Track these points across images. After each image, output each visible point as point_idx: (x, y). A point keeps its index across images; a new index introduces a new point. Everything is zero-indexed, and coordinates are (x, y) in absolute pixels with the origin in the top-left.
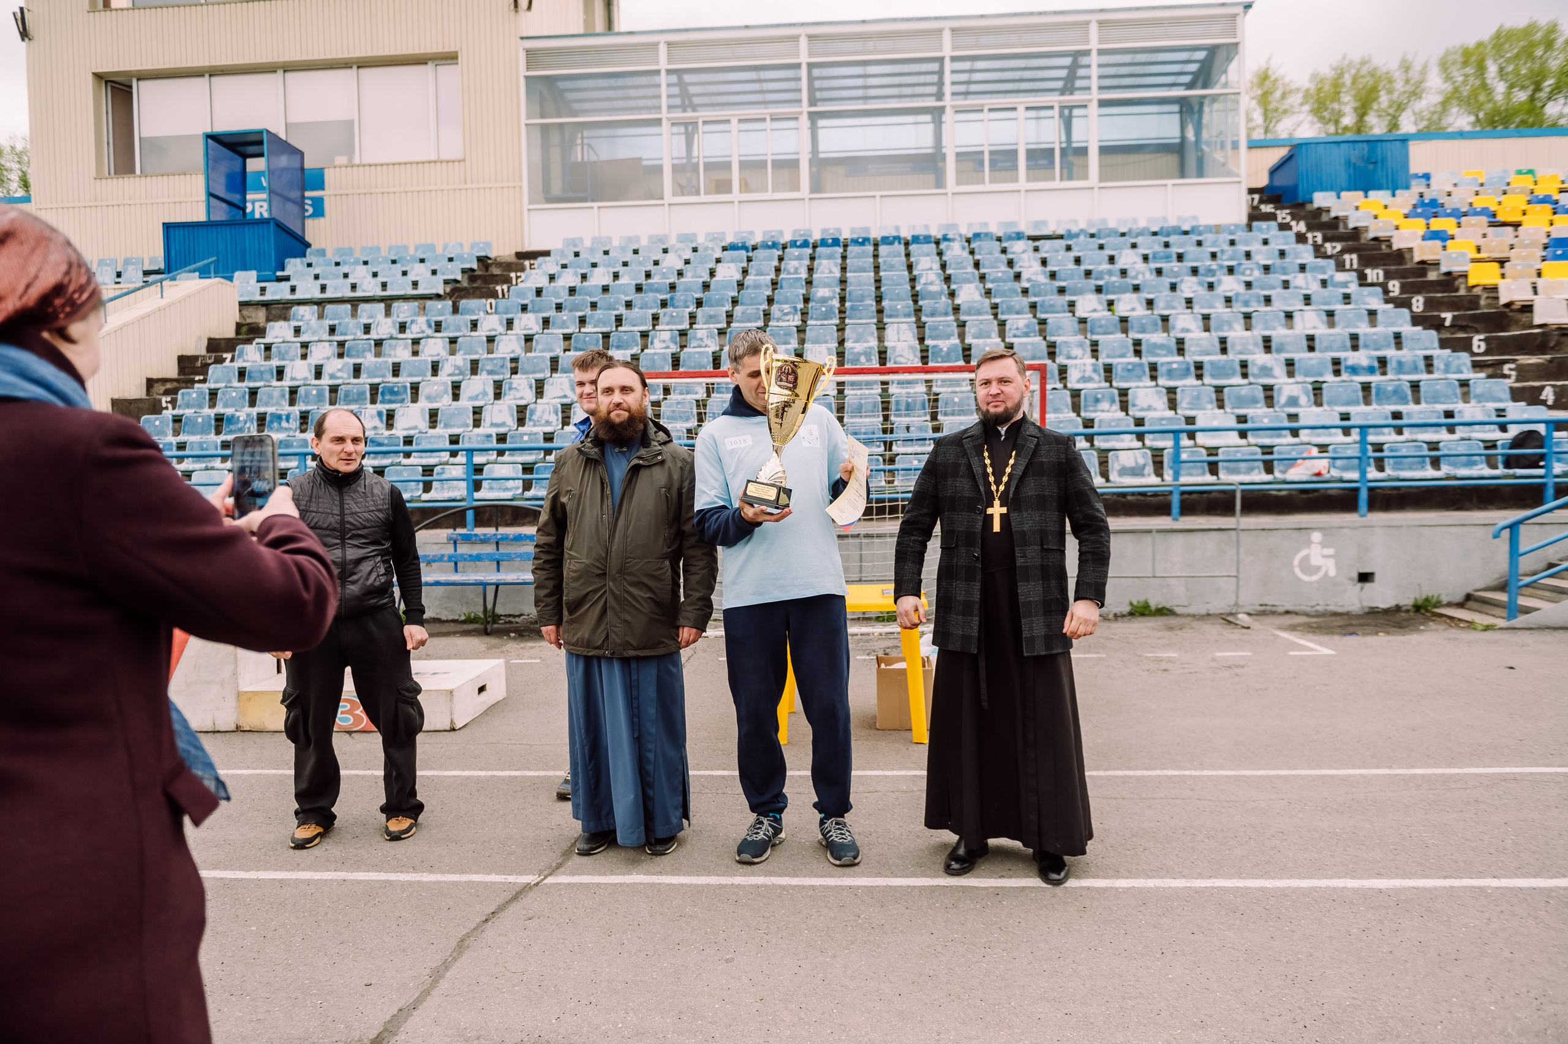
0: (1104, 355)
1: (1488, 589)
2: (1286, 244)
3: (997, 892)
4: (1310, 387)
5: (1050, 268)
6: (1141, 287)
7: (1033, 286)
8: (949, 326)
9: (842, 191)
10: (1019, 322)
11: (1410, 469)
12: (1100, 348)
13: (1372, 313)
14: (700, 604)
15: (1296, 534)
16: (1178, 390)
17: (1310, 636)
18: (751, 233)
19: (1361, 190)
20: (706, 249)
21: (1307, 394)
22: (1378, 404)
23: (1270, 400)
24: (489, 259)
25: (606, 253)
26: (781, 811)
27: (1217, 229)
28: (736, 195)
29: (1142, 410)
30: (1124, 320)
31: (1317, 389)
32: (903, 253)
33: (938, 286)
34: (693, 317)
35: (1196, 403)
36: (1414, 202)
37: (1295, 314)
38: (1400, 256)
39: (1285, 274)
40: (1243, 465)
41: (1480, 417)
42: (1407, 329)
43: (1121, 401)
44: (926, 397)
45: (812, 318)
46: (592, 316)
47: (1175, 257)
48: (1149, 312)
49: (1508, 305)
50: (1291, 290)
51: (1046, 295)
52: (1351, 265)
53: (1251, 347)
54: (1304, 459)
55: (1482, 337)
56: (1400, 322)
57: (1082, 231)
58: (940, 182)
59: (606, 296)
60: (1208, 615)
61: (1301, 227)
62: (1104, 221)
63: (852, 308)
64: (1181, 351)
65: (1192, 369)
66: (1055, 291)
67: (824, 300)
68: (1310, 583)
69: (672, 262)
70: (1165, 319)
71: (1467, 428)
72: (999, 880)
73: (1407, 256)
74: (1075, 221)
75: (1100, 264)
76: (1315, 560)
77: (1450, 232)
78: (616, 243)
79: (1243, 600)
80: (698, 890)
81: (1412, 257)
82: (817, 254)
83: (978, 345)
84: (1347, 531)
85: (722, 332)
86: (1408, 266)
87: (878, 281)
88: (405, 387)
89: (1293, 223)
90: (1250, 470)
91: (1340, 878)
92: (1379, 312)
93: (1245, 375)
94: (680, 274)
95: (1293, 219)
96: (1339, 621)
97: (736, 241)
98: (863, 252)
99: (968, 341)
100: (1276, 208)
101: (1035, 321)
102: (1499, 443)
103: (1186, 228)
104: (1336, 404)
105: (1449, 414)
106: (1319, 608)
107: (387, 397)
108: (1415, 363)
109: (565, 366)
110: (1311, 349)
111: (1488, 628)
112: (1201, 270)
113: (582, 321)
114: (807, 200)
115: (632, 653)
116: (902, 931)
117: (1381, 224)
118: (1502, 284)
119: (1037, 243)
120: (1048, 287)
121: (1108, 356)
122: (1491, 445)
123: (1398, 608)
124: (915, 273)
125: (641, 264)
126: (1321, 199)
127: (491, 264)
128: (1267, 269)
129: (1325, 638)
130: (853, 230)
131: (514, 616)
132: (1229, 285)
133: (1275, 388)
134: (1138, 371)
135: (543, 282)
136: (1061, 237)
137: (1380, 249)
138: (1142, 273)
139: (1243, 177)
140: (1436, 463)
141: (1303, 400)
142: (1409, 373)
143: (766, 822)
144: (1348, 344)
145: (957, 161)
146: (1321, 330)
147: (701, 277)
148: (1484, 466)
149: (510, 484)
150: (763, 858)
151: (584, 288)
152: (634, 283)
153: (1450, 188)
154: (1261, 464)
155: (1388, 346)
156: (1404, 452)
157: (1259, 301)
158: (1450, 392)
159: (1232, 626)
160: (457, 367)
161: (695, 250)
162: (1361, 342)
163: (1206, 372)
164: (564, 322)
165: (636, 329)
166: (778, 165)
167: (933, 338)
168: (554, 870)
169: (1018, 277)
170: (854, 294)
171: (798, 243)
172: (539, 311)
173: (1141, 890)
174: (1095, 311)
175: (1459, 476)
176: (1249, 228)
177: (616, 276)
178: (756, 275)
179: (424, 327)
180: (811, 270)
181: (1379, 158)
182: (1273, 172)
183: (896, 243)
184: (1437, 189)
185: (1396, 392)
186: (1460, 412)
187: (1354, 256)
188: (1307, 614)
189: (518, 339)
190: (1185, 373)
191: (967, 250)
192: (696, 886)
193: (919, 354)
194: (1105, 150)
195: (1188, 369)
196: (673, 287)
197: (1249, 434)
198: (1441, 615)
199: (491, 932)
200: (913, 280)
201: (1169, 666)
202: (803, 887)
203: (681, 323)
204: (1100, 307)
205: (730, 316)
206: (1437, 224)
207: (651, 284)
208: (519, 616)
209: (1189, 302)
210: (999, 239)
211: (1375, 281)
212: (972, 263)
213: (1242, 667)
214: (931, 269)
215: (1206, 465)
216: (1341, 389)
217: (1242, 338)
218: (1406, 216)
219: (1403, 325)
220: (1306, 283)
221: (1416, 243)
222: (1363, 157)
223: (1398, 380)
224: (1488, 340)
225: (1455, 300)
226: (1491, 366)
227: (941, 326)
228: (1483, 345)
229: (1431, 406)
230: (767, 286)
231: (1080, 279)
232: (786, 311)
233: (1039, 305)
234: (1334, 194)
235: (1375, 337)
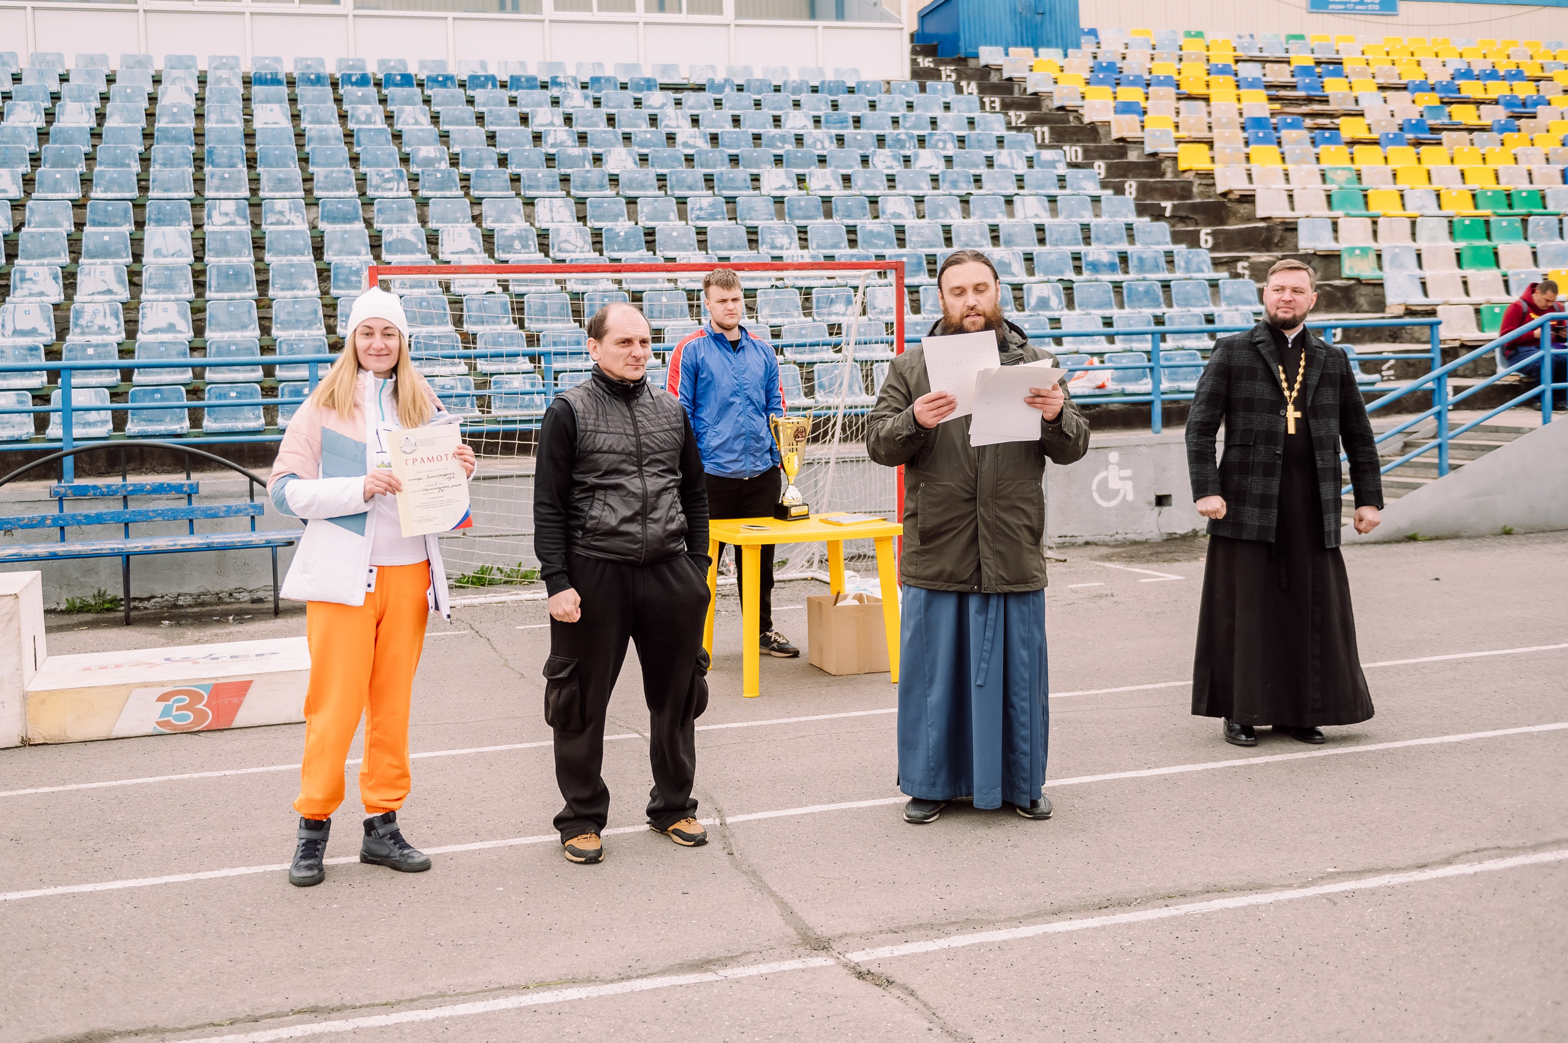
0: (814, 246)
2: (970, 110)
4: (1058, 286)
5: (705, 130)
6: (828, 158)
7: (695, 152)
8: (612, 202)
10: (700, 199)
11: (1186, 379)
12: (809, 236)
13: (1096, 200)
16: (921, 289)
19: (1028, 45)
20: (219, 80)
21: (1057, 295)
22: (1133, 307)
27: (887, 87)
28: (246, 3)
30: (825, 201)
31: (1069, 290)
32: (506, 100)
33: (573, 148)
34: (254, 180)
36: (1091, 65)
37: (1013, 199)
38: (1090, 132)
39: (983, 148)
42: (1135, 220)
45: (424, 187)
46: (96, 174)
47: (851, 120)
48: (850, 191)
49: (1224, 195)
50: (996, 169)
51: (717, 165)
52: (1043, 139)
53: (977, 238)
54: (1087, 370)
56: (1125, 211)
57: (726, 81)
59: (100, 144)
61: (973, 89)
62: (747, 69)
64: (903, 241)
65: (925, 263)
66: (727, 160)
67: (430, 162)
68: (1109, 509)
69: (177, 97)
70: (872, 201)
73: (1101, 131)
74: (714, 68)
75: (765, 126)
76: (1114, 483)
77: (1142, 105)
78: (73, 64)
81: (1109, 133)
82: (388, 96)
83: (663, 229)
84: (1144, 449)
85: (306, 204)
86: (1104, 143)
89: (964, 84)
92: (1101, 199)
94: (200, 116)
95: (960, 78)
99: (643, 223)
100: (938, 63)
101: (722, 199)
103: (851, 83)
104: (1088, 306)
106: (1118, 537)
108: (1156, 259)
109: (91, 247)
110: (1042, 241)
112: (888, 140)
113: (86, 181)
114: (351, 17)
115: (1006, 589)
117: (1063, 90)
118: (1216, 170)
119: (676, 95)
120: (716, 155)
121: (822, 246)
123: (1195, 533)
124: (534, 128)
125: (128, 98)
126: (989, 55)
128: (961, 140)
131: (141, 600)
132: (928, 161)
133: (1025, 287)
136: (701, 88)
137: (1069, 122)
138: (820, 140)
139: (905, 22)
141: (1054, 302)
142: (1153, 271)
144: (1080, 236)
146: (1047, 218)
147: (233, 122)
149: (93, 416)
151: (59, 131)
152: (136, 126)
153: (1122, 50)
155: (1121, 239)
156: (1178, 361)
157: (968, 182)
158: (1201, 293)
161: (203, 81)
162: (1093, 235)
171: (354, 79)
174: (785, 188)
176: (923, 89)
177: (101, 115)
178: (313, 122)
180: (389, 118)
181: (1047, 8)
182: (922, 18)
183: (490, 86)
184: (1110, 51)
185: (1147, 292)
186: (1219, 316)
187: (1046, 129)
188: (1106, 545)
191: (591, 100)
193: (590, 240)
195: (920, 264)
196: (199, 135)
200: (537, 138)
203: (237, 188)
204: (789, 184)
205: (306, 180)
206: (1125, 94)
207: (164, 130)
208: (149, 599)
209: (890, 179)
210: (624, 87)
211: (1074, 160)
212: (604, 118)
213: (1112, 595)
214: (554, 124)
216: (1089, 289)
217: (965, 226)
218: (1088, 82)
219: (1130, 214)
220: (1011, 160)
221: (1110, 116)
222: (1030, 5)
223: (1144, 279)
224: (1213, 234)
225: (1167, 185)
226: (1226, 263)
227: (603, 202)
228: (1210, 239)
229: (1185, 309)
230: (338, 139)
231: (747, 145)
232: (387, 176)
233: (715, 178)
234: (1001, 49)
235: (1107, 229)
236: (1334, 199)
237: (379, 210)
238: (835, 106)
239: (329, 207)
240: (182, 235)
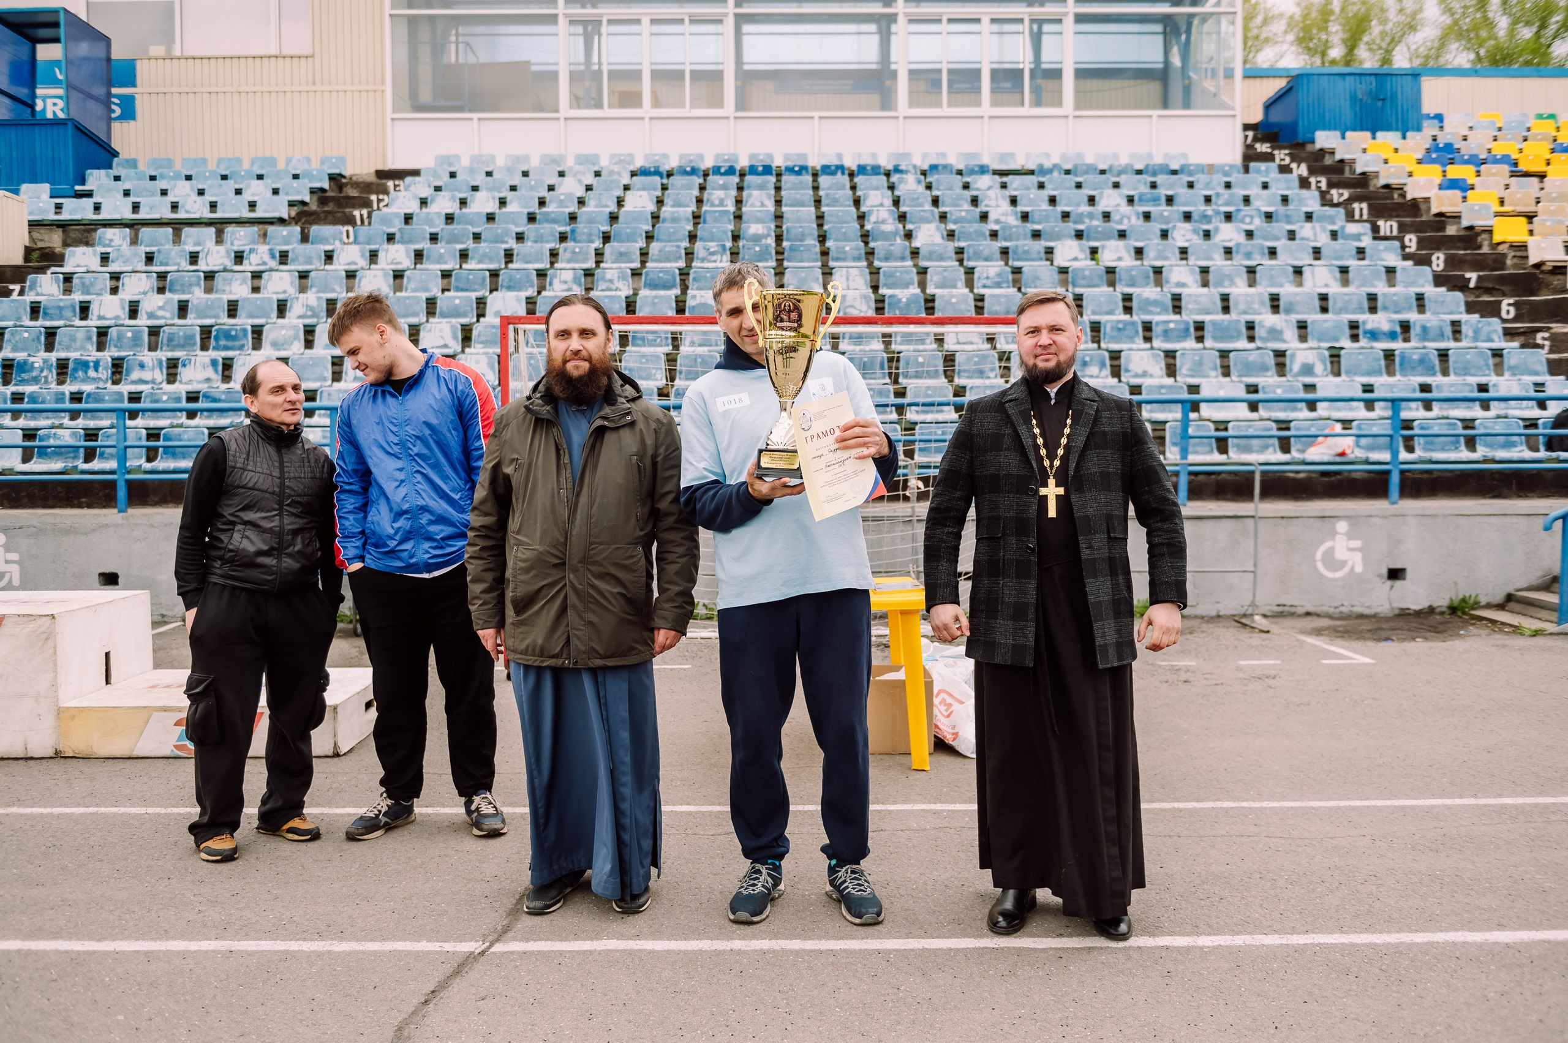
0: (1089, 312)
1: (1530, 589)
2: (1288, 189)
3: (1060, 954)
4: (1327, 353)
5: (1020, 208)
6: (1128, 233)
7: (1003, 228)
8: (907, 272)
9: (771, 110)
10: (990, 269)
11: (1443, 449)
12: (1084, 303)
13: (1391, 271)
14: (680, 600)
15: (1319, 522)
16: (1178, 354)
17: (1340, 642)
18: (665, 156)
19: (1367, 130)
20: (611, 173)
21: (1323, 362)
22: (1403, 374)
23: (1281, 368)
24: (344, 177)
25: (489, 174)
26: (781, 857)
27: (1211, 169)
28: (647, 109)
29: (1136, 376)
30: (1111, 271)
31: (1335, 356)
32: (848, 185)
33: (891, 225)
34: (599, 254)
35: (1198, 368)
36: (1428, 146)
37: (1304, 269)
38: (1415, 207)
39: (1289, 223)
40: (1255, 442)
41: (1516, 392)
42: (1430, 290)
43: (1112, 366)
44: (885, 355)
46: (476, 250)
47: (1163, 199)
48: (1139, 263)
49: (1538, 266)
50: (1297, 242)
51: (1018, 240)
52: (1361, 215)
53: (1256, 306)
54: (1326, 436)
55: (1511, 301)
56: (1421, 281)
57: (1055, 166)
58: (887, 102)
59: (491, 226)
60: (1219, 616)
61: (1303, 170)
62: (1080, 155)
63: (792, 248)
64: (1177, 308)
65: (1192, 329)
66: (1029, 235)
67: (757, 238)
68: (1335, 580)
69: (571, 187)
70: (1158, 271)
71: (1502, 404)
72: (1058, 940)
73: (1423, 207)
74: (1047, 155)
75: (1078, 205)
76: (1341, 554)
77: (1470, 182)
78: (500, 162)
79: (1259, 599)
80: (691, 958)
81: (1429, 209)
82: (745, 184)
83: (942, 296)
84: (1377, 521)
85: (636, 273)
86: (1424, 218)
87: (820, 217)
88: (245, 330)
89: (1294, 166)
90: (1263, 449)
91: (1456, 930)
92: (1398, 269)
93: (1251, 339)
94: (581, 202)
95: (1292, 160)
96: (1366, 625)
97: (647, 165)
98: (801, 183)
99: (930, 290)
100: (1273, 148)
101: (1008, 269)
102: (1540, 422)
103: (1175, 166)
104: (1355, 374)
105: (1483, 388)
106: (1343, 609)
107: (222, 343)
108: (1441, 328)
109: (444, 309)
110: (1324, 310)
111: (1536, 633)
112: (1195, 216)
113: (464, 255)
114: (732, 119)
115: (599, 662)
116: (955, 1007)
117: (1392, 170)
118: (1532, 242)
119: (1005, 179)
120: (1021, 230)
121: (1094, 313)
122: (1532, 424)
123: (1431, 610)
124: (863, 209)
125: (532, 188)
126: (1324, 139)
127: (346, 184)
128: (1269, 216)
129: (1358, 644)
130: (787, 157)
132: (1228, 234)
133: (1288, 353)
134: (1130, 331)
135: (413, 207)
136: (1032, 172)
137: (1392, 198)
138: (1128, 217)
139: (1238, 112)
140: (1471, 443)
141: (1319, 368)
142: (1434, 340)
143: (764, 871)
144: (1366, 305)
145: (910, 80)
146: (1334, 289)
147: (607, 206)
148: (1524, 447)
150: (763, 916)
151: (464, 215)
152: (526, 211)
153: (1466, 132)
154: (1276, 442)
155: (1410, 309)
156: (1436, 430)
157: (1263, 253)
158: (1482, 363)
159: (1248, 629)
160: (309, 308)
161: (598, 174)
162: (1380, 304)
163: (1207, 334)
164: (441, 256)
165: (530, 266)
166: (697, 76)
167: (889, 287)
168: (502, 934)
169: (984, 217)
170: (793, 232)
171: (722, 170)
172: (410, 242)
173: (1230, 950)
174: (1076, 259)
175: (1497, 458)
176: (1246, 170)
177: (503, 202)
178: (673, 206)
179: (266, 257)
180: (739, 202)
181: (1389, 94)
182: (1268, 106)
183: (839, 173)
184: (1452, 132)
185: (1422, 361)
186: (1494, 385)
187: (1364, 205)
189: (385, 275)
190: (1184, 335)
191: (924, 184)
192: (686, 952)
193: (873, 305)
194: (1082, 74)
195: (1187, 330)
196: (573, 218)
197: (1260, 405)
198: (1481, 619)
199: (435, 1017)
200: (862, 217)
201: (1189, 676)
202: (821, 952)
203: (585, 260)
204: (1081, 256)
205: (644, 254)
206: (1455, 172)
207: (547, 213)
209: (1184, 252)
210: (960, 173)
211: (1388, 234)
212: (930, 199)
213: (1274, 678)
214: (882, 205)
215: (1213, 440)
216: (1361, 357)
217: (1247, 295)
218: (1420, 162)
219: (1427, 285)
220: (1314, 234)
221: (1432, 193)
222: (1371, 92)
223: (1424, 348)
224: (1515, 305)
225: (1479, 258)
226: (1523, 334)
227: (898, 272)
228: (1512, 310)
229: (1462, 378)
230: (687, 219)
231: (1056, 221)
232: (712, 250)
233: (1012, 250)
234: (1338, 133)
235: (1395, 298)
237: (694, 279)
238: (1154, 186)
239: (651, 276)
240: (518, 299)
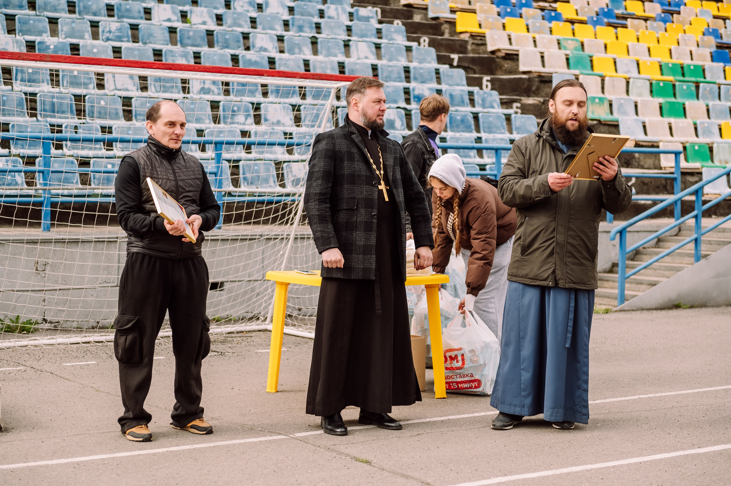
13: (409, 49)
21: (401, 119)
42: (439, 67)
48: (225, 28)
49: (493, 52)
55: (489, 78)
56: (429, 59)
70: (246, 37)
92: (412, 48)
108: (461, 97)
141: (398, 124)
144: (403, 75)
146: (376, 61)
155: (431, 80)
157: (311, 28)
158: (499, 124)
162: (412, 75)
174: (174, 20)
185: (463, 121)
209: (253, 22)
219: (433, 62)
220: (337, 14)
224: (492, 81)
226: (506, 103)
227: (29, 20)
228: (489, 84)
233: (115, 8)
235: (422, 71)
236: (571, 61)
